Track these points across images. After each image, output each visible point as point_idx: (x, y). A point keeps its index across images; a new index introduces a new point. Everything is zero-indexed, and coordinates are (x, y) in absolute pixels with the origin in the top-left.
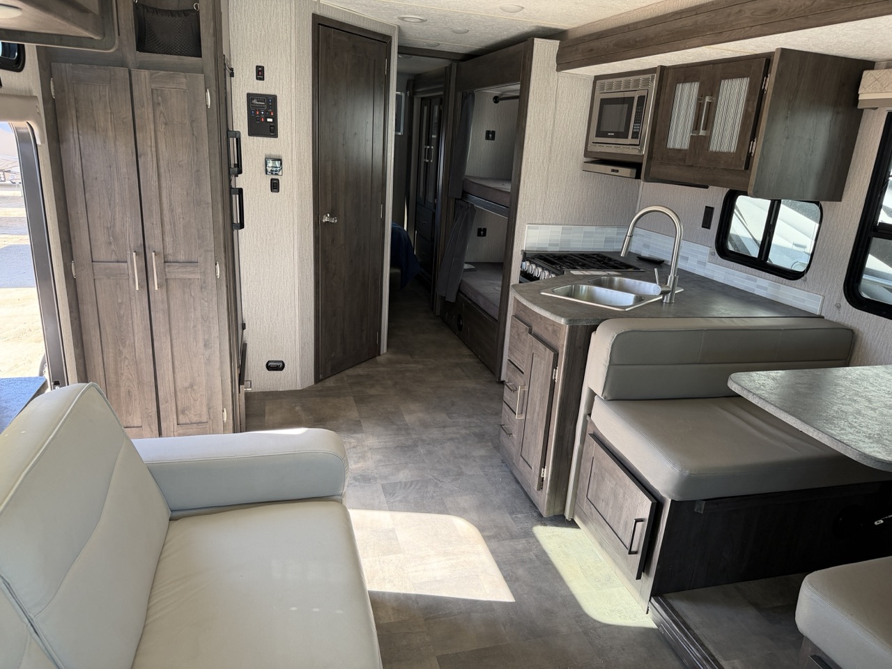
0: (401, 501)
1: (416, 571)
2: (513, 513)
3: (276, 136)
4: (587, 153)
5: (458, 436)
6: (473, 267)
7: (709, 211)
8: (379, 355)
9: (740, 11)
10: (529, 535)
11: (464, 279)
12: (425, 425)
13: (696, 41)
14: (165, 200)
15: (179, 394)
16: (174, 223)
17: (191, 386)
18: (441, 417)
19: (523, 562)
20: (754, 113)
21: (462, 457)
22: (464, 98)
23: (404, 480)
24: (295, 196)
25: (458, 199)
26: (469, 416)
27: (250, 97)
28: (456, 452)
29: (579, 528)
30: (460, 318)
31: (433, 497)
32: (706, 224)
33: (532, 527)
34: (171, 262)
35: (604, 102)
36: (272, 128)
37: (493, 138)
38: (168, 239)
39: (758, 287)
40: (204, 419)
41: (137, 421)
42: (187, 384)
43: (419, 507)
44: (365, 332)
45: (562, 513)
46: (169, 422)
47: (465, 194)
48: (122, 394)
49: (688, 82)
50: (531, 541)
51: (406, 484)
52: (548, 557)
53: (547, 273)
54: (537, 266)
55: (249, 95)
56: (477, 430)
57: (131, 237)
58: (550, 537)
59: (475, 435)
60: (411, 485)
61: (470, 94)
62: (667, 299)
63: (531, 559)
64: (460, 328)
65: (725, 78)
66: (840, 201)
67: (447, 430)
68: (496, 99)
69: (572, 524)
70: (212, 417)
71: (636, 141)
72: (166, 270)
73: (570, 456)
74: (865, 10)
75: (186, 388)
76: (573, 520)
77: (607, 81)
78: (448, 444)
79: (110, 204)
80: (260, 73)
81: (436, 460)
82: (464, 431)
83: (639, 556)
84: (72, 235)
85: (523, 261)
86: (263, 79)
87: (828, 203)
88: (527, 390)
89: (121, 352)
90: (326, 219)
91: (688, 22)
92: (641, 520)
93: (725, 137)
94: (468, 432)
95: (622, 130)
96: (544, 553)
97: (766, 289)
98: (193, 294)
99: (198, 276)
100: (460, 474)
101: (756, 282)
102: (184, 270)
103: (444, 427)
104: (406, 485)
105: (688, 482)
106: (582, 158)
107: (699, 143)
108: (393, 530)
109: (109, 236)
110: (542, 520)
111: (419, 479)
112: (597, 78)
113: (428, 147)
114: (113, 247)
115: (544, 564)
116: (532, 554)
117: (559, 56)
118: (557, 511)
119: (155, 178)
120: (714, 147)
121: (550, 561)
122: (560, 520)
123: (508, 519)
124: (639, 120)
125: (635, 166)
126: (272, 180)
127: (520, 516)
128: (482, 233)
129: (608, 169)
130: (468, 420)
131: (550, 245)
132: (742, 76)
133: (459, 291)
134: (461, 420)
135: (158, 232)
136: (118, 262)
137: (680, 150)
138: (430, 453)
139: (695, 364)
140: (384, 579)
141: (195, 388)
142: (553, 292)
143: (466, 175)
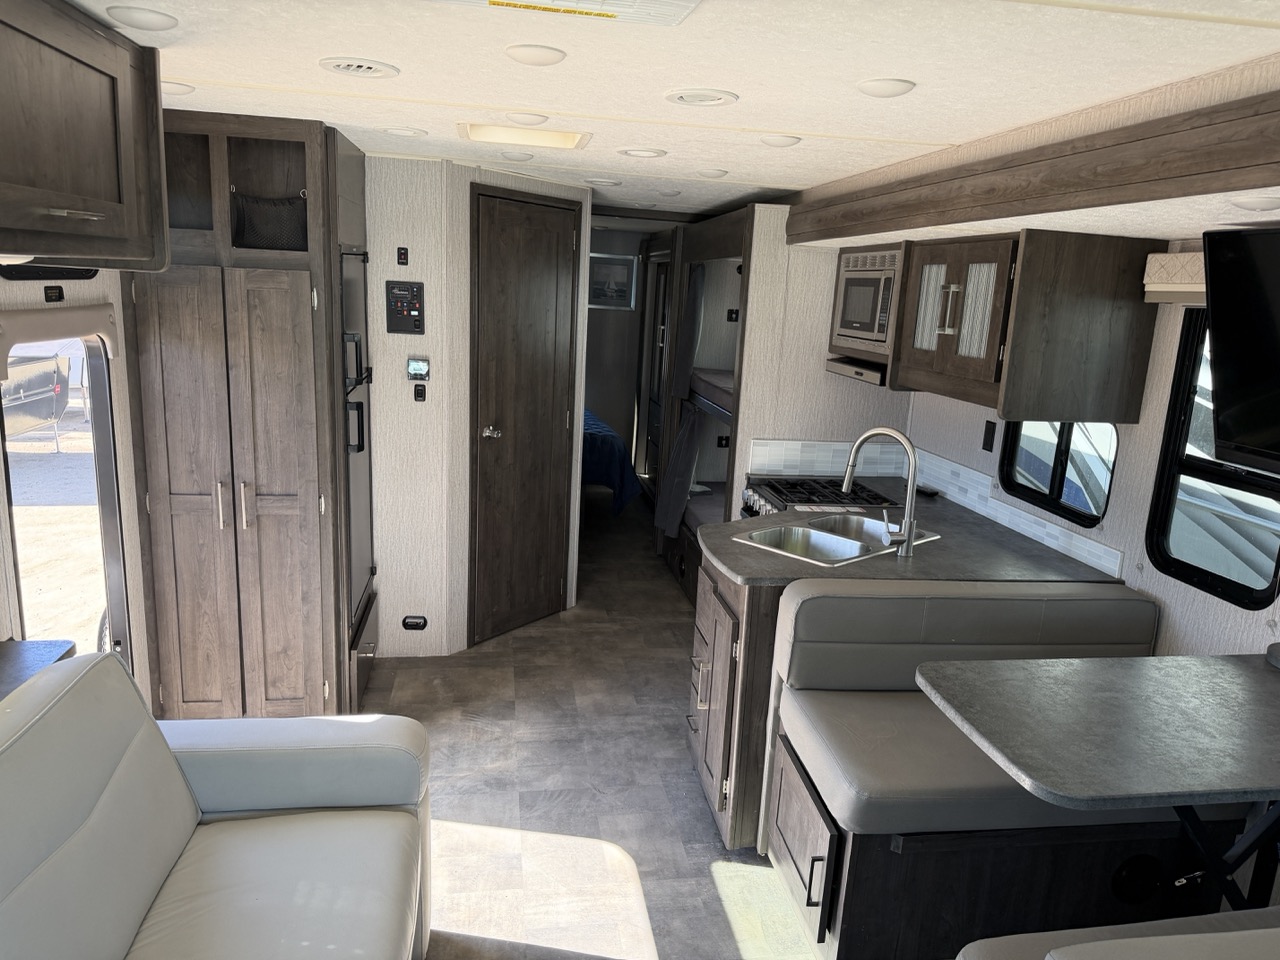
0: (540, 817)
1: (535, 914)
2: (689, 841)
3: (422, 332)
4: (832, 348)
5: (642, 728)
6: (708, 489)
7: (990, 427)
8: (565, 609)
9: (961, 187)
10: (704, 873)
11: (690, 507)
12: (600, 711)
13: (921, 220)
14: (259, 419)
15: (269, 661)
16: (270, 447)
17: (285, 650)
18: (626, 700)
19: (684, 910)
20: (1002, 310)
21: (639, 759)
22: (692, 270)
23: (552, 789)
24: (445, 405)
25: (685, 400)
26: (665, 701)
27: (390, 286)
28: (633, 752)
29: (772, 867)
30: (682, 560)
31: (584, 814)
32: (988, 445)
33: (710, 863)
34: (264, 495)
35: (850, 282)
36: (417, 323)
37: (737, 319)
38: (261, 466)
39: (1049, 535)
40: (300, 694)
41: (216, 694)
42: (279, 648)
43: (562, 827)
44: (543, 578)
45: (753, 845)
46: (256, 698)
47: (692, 393)
48: (200, 659)
49: (935, 264)
50: (704, 881)
51: (553, 793)
52: (721, 905)
53: (769, 507)
54: (761, 496)
55: (387, 282)
56: (670, 721)
57: (218, 466)
58: (731, 877)
59: (667, 728)
60: (559, 796)
62: (902, 551)
63: (695, 907)
64: (682, 573)
65: (973, 263)
66: (1137, 422)
67: (629, 720)
68: (741, 269)
69: (765, 861)
70: (309, 692)
71: (881, 337)
72: (259, 505)
73: (760, 766)
74: (1078, 199)
75: (278, 653)
76: (766, 855)
77: (852, 256)
78: (626, 739)
79: (194, 426)
80: (403, 256)
81: (602, 762)
82: (651, 723)
83: (819, 909)
84: (148, 461)
85: (747, 488)
86: (406, 264)
87: (1124, 425)
88: (710, 669)
89: (199, 606)
90: (487, 433)
91: (910, 195)
92: (820, 859)
93: (974, 341)
94: (657, 723)
95: (868, 321)
96: (718, 900)
97: (1057, 538)
98: (290, 534)
99: (297, 512)
100: (631, 783)
101: (1045, 527)
102: (281, 505)
103: (627, 715)
104: (551, 796)
105: (867, 808)
106: (827, 354)
107: (948, 344)
108: (518, 857)
109: (191, 463)
110: (727, 855)
111: (573, 787)
112: (843, 251)
113: (663, 327)
114: (195, 476)
115: (715, 913)
116: (699, 902)
117: (790, 226)
118: (747, 841)
119: (249, 393)
120: (963, 351)
121: (724, 911)
122: (751, 855)
123: (680, 849)
124: (885, 310)
125: (880, 368)
126: (416, 386)
127: (697, 846)
128: (724, 442)
129: (851, 370)
130: (662, 706)
131: (785, 467)
132: (989, 261)
133: (683, 522)
134: (652, 706)
135: (249, 457)
136: (200, 494)
137: (927, 352)
138: (596, 751)
139: (918, 643)
140: (490, 921)
141: (290, 653)
142: (751, 538)
143: (695, 368)
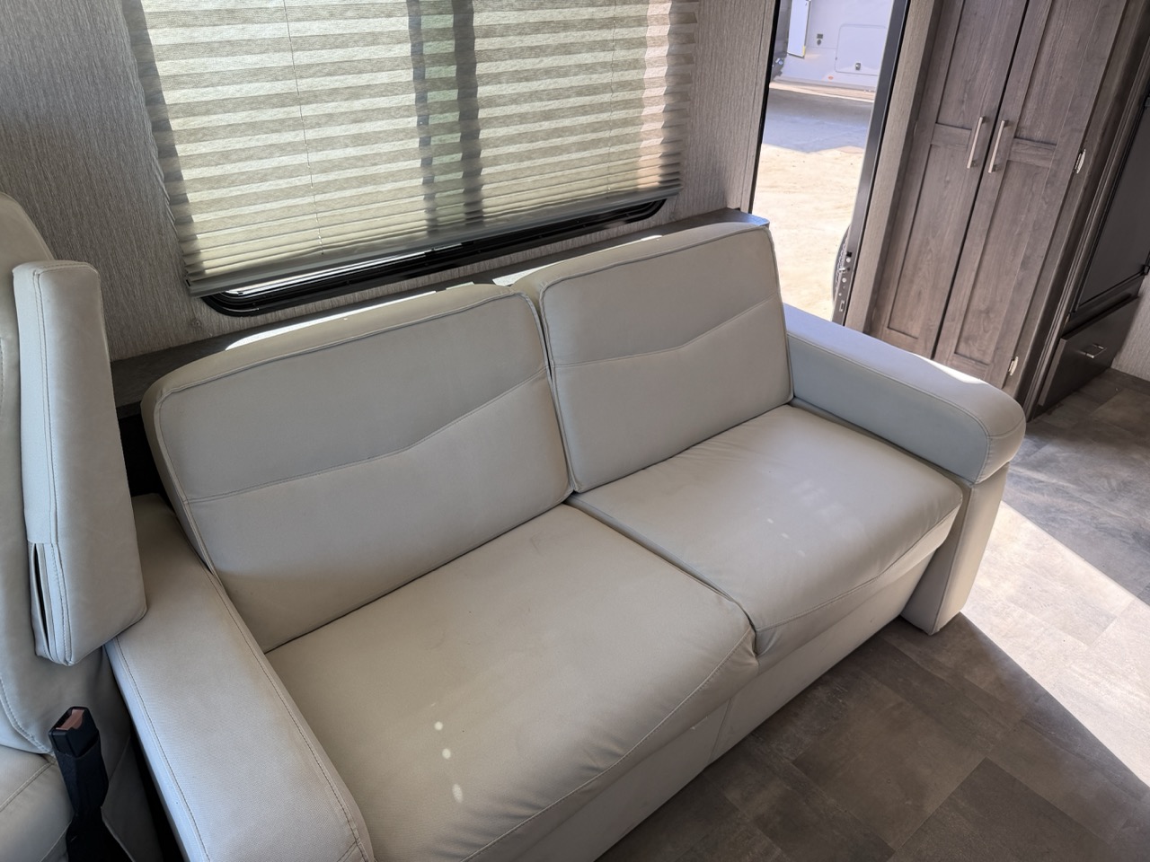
14: (1046, 49)
15: (970, 315)
16: (1046, 84)
17: (988, 312)
34: (1022, 139)
38: (1031, 105)
40: (988, 360)
41: (915, 329)
42: (983, 307)
46: (947, 346)
48: (912, 293)
57: (987, 102)
70: (996, 361)
72: (1013, 149)
75: (981, 312)
79: (979, 50)
84: (926, 87)
89: (928, 243)
98: (1034, 189)
99: (1050, 165)
102: (1034, 153)
108: (1110, 618)
109: (965, 92)
114: (964, 107)
119: (1045, 16)
135: (1021, 94)
136: (962, 128)
141: (992, 315)
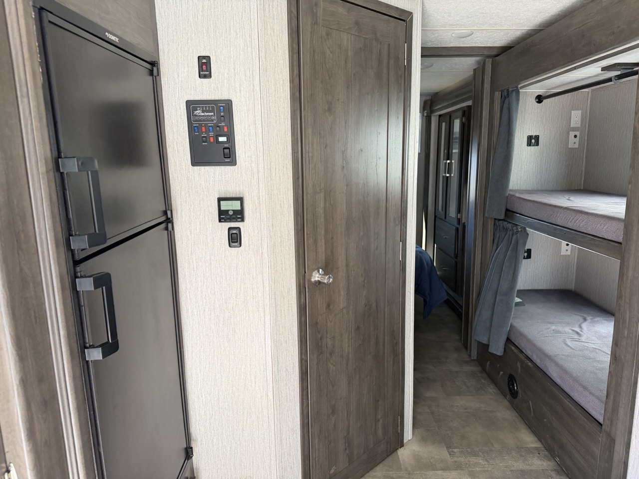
3: (233, 163)
8: (402, 445)
11: (515, 324)
22: (505, 97)
24: (265, 250)
25: (500, 220)
27: (191, 106)
30: (512, 379)
36: (227, 151)
37: (537, 144)
44: (381, 421)
47: (509, 213)
55: (189, 103)
61: (513, 91)
64: (515, 393)
68: (540, 99)
80: (205, 67)
86: (210, 76)
90: (316, 277)
113: (448, 161)
126: (230, 229)
128: (526, 254)
133: (508, 340)
143: (511, 190)
